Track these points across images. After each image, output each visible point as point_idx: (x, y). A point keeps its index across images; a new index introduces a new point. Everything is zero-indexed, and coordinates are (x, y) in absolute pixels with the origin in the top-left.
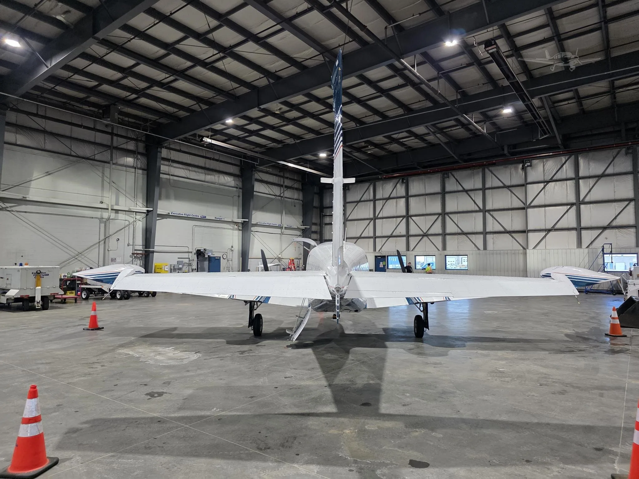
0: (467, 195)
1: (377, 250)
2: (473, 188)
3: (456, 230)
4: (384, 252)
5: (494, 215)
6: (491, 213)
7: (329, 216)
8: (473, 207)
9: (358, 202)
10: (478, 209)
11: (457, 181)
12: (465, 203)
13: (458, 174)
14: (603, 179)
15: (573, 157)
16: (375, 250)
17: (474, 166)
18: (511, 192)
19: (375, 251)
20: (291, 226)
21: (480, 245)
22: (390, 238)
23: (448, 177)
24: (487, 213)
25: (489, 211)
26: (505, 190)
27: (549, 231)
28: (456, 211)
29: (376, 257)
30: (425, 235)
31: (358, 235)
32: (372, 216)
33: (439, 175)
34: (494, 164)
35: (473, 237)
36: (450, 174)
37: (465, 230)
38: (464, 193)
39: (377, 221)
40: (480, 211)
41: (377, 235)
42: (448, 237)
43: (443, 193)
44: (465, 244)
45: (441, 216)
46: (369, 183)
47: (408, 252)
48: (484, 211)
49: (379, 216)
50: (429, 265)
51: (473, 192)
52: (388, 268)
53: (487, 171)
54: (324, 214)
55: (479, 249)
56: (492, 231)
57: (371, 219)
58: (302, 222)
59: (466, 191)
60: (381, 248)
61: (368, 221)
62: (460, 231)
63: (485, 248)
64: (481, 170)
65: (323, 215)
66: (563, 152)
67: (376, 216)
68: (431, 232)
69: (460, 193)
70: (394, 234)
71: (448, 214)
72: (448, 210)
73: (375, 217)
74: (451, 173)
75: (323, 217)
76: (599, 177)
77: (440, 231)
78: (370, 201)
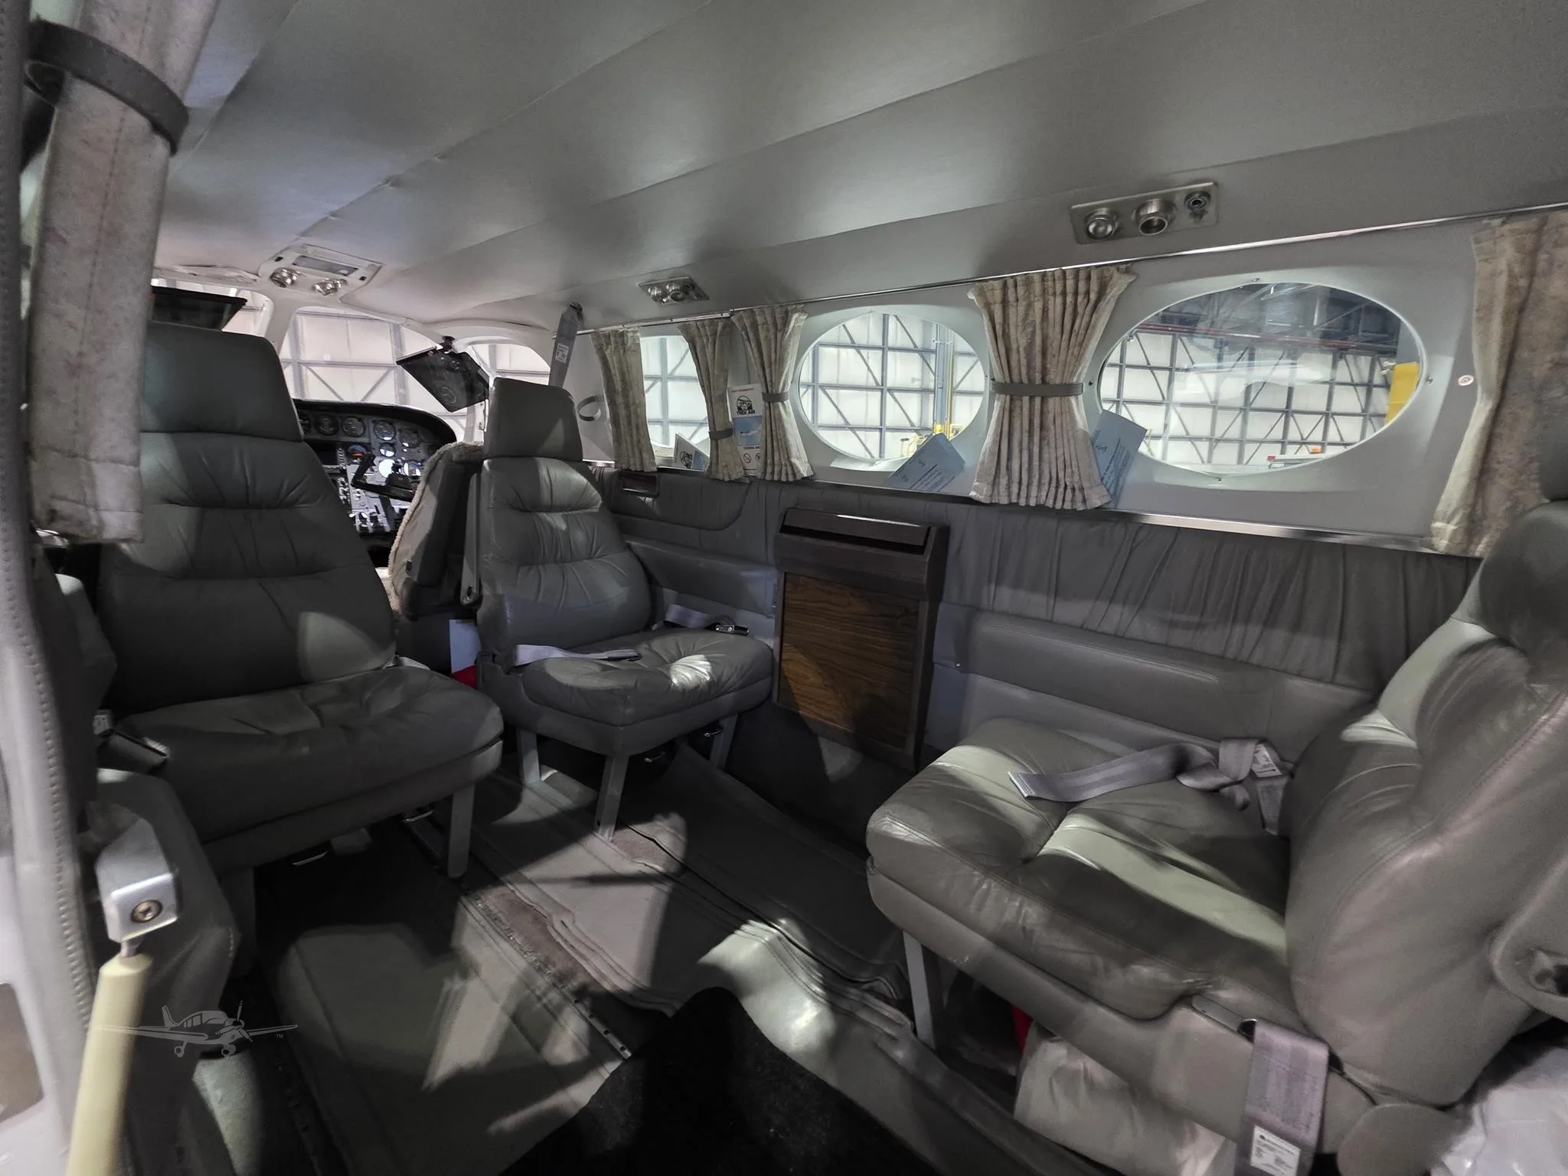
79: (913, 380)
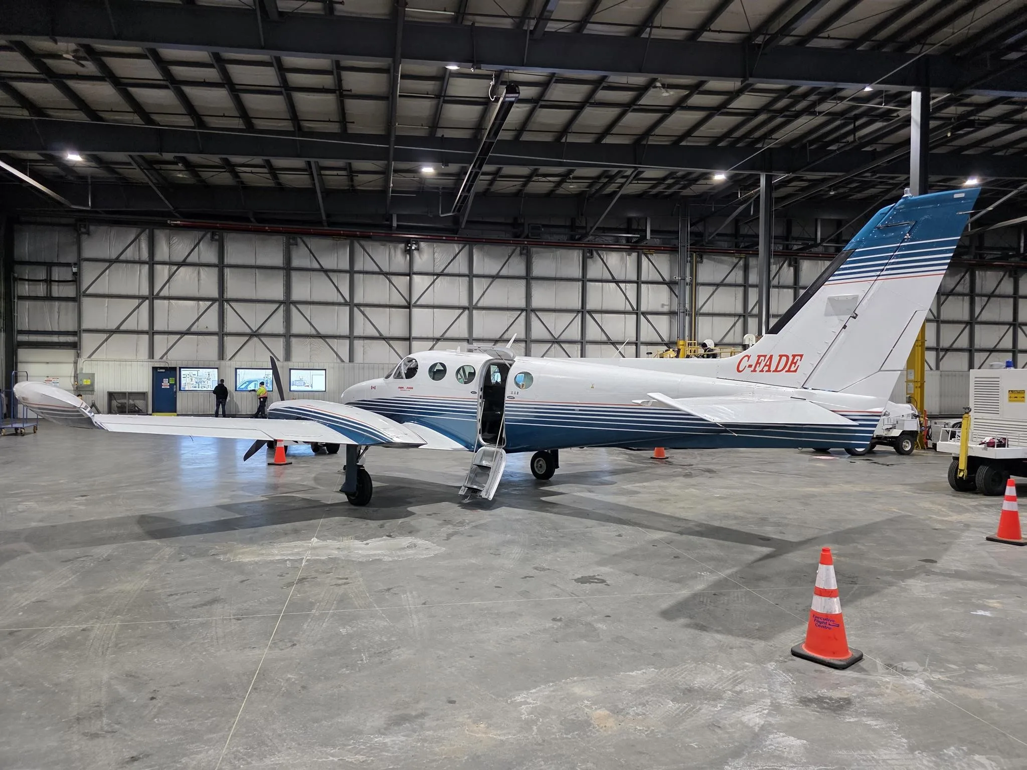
0: (327, 278)
1: (158, 354)
2: (335, 268)
3: (308, 330)
4: (173, 360)
5: (365, 313)
6: (362, 309)
7: (28, 280)
8: (335, 297)
9: (111, 262)
10: (342, 301)
11: (311, 252)
12: (323, 289)
13: (313, 242)
14: (497, 280)
15: (467, 247)
16: (151, 355)
17: (340, 235)
18: (390, 281)
19: (153, 358)
21: (345, 354)
22: (186, 336)
23: (297, 245)
24: (355, 309)
25: (358, 305)
26: (382, 277)
27: (438, 340)
28: (309, 299)
29: (155, 369)
30: (254, 334)
31: (113, 326)
32: (145, 291)
33: (282, 239)
34: (368, 237)
35: (334, 342)
36: (299, 240)
37: (323, 331)
38: (322, 273)
39: (157, 302)
40: (345, 304)
41: (156, 328)
42: (294, 340)
43: (288, 269)
44: (323, 353)
45: (282, 306)
46: (139, 229)
47: (223, 362)
48: (351, 304)
49: (162, 294)
50: (262, 384)
51: (336, 274)
52: (180, 390)
53: (357, 245)
54: (16, 275)
55: (342, 361)
56: (362, 334)
57: (144, 298)
59: (326, 271)
60: (166, 353)
61: (136, 302)
62: (314, 332)
63: (351, 360)
64: (348, 241)
65: (14, 277)
66: (459, 239)
67: (155, 293)
68: (265, 329)
69: (315, 273)
70: (195, 329)
71: (295, 303)
72: (295, 296)
73: (153, 295)
74: (301, 238)
75: (14, 281)
76: (494, 277)
77: (281, 330)
78: (142, 263)
79: (663, 305)
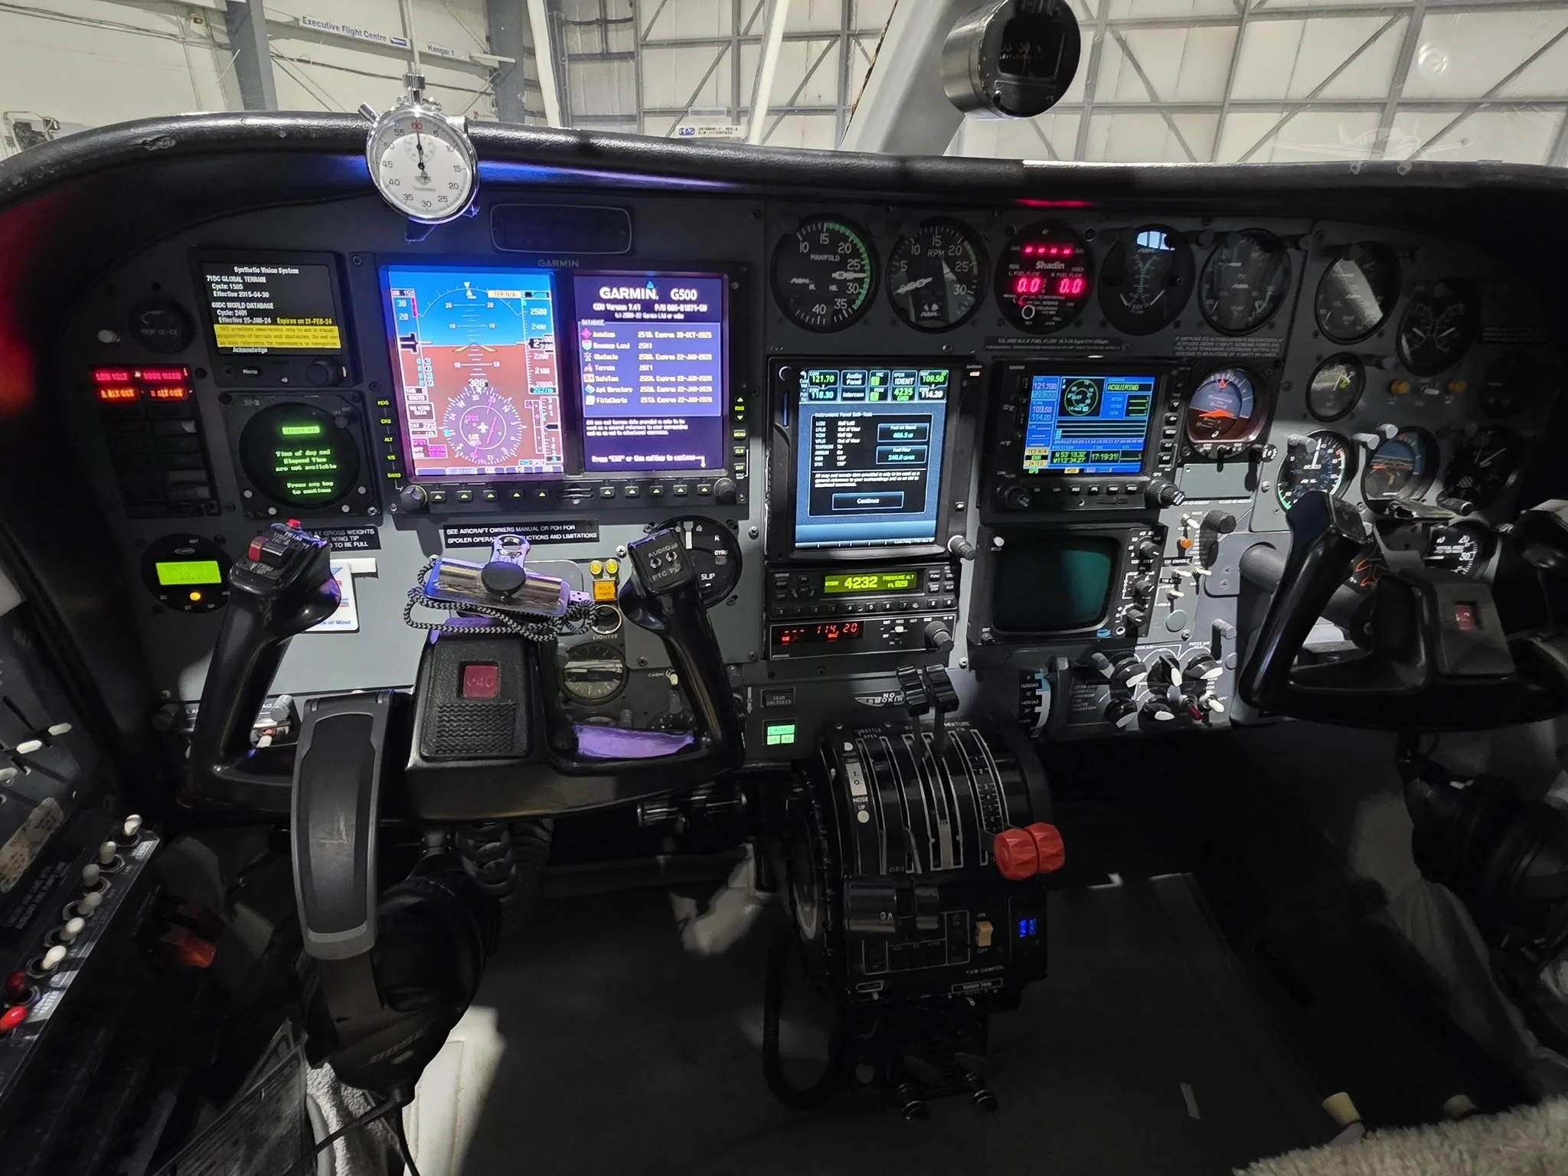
7: (580, 24)
20: (446, 52)
22: (787, 117)
31: (682, 103)
32: (727, 30)
39: (745, 49)
49: (751, 33)
54: (563, 16)
57: (724, 42)
58: (488, 39)
61: (713, 51)
65: (559, 19)
67: (742, 30)
70: (800, 101)
73: (739, 34)
75: (560, 28)
